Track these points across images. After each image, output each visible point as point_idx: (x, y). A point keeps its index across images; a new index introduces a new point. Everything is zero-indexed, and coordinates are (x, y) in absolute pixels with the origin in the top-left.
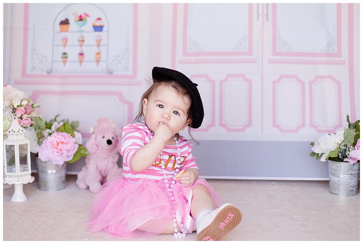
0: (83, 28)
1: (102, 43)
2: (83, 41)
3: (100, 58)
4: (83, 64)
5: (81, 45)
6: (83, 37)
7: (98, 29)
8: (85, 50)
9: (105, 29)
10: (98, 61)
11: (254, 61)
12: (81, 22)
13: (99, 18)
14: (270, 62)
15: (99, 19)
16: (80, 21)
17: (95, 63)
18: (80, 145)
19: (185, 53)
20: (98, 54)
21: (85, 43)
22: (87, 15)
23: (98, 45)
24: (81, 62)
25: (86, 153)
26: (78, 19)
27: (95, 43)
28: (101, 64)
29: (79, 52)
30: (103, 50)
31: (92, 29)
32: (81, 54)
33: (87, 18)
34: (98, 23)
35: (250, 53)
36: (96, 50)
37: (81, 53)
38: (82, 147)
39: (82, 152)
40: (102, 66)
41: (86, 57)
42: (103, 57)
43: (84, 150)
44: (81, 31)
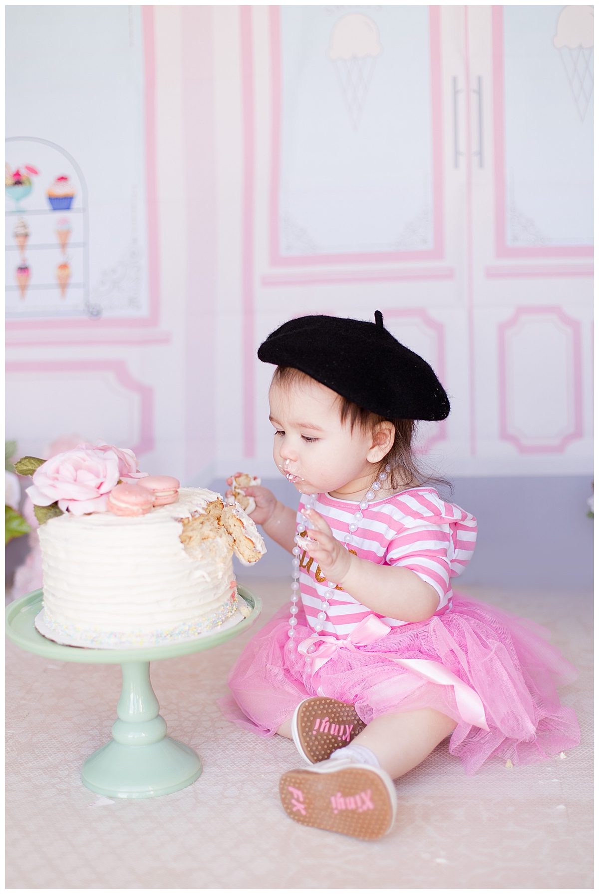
0: (24, 204)
1: (74, 238)
2: (26, 236)
3: (68, 277)
4: (29, 293)
5: (22, 247)
6: (25, 226)
7: (61, 203)
8: (33, 258)
9: (77, 204)
10: (63, 285)
11: (449, 275)
12: (19, 189)
13: (61, 176)
14: (492, 274)
15: (63, 179)
16: (17, 186)
17: (56, 292)
18: (11, 508)
19: (276, 260)
20: (64, 266)
21: (31, 241)
22: (32, 170)
23: (64, 246)
24: (23, 288)
25: (24, 528)
26: (11, 181)
27: (54, 240)
28: (70, 291)
29: (18, 262)
30: (75, 256)
31: (46, 205)
32: (23, 269)
33: (34, 179)
34: (61, 190)
35: (438, 252)
36: (57, 257)
37: (23, 267)
38: (14, 514)
39: (14, 525)
40: (75, 296)
41: (37, 276)
42: (76, 274)
43: (19, 521)
44: (21, 212)
